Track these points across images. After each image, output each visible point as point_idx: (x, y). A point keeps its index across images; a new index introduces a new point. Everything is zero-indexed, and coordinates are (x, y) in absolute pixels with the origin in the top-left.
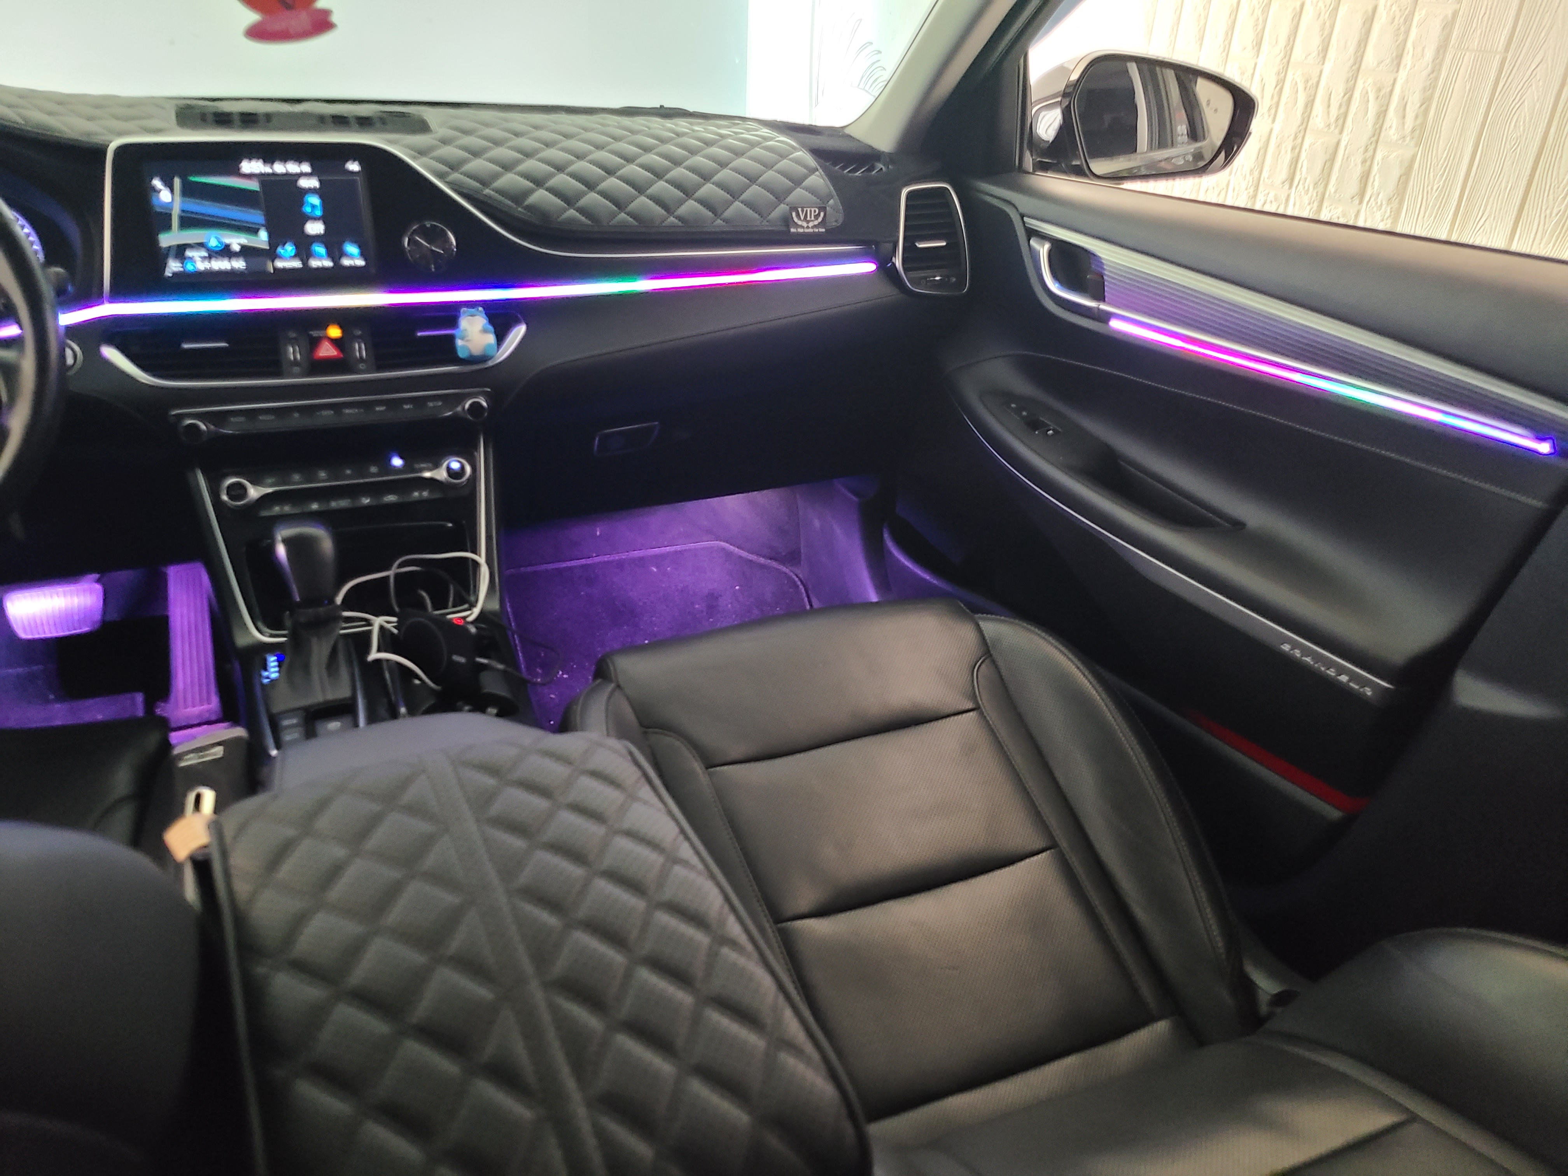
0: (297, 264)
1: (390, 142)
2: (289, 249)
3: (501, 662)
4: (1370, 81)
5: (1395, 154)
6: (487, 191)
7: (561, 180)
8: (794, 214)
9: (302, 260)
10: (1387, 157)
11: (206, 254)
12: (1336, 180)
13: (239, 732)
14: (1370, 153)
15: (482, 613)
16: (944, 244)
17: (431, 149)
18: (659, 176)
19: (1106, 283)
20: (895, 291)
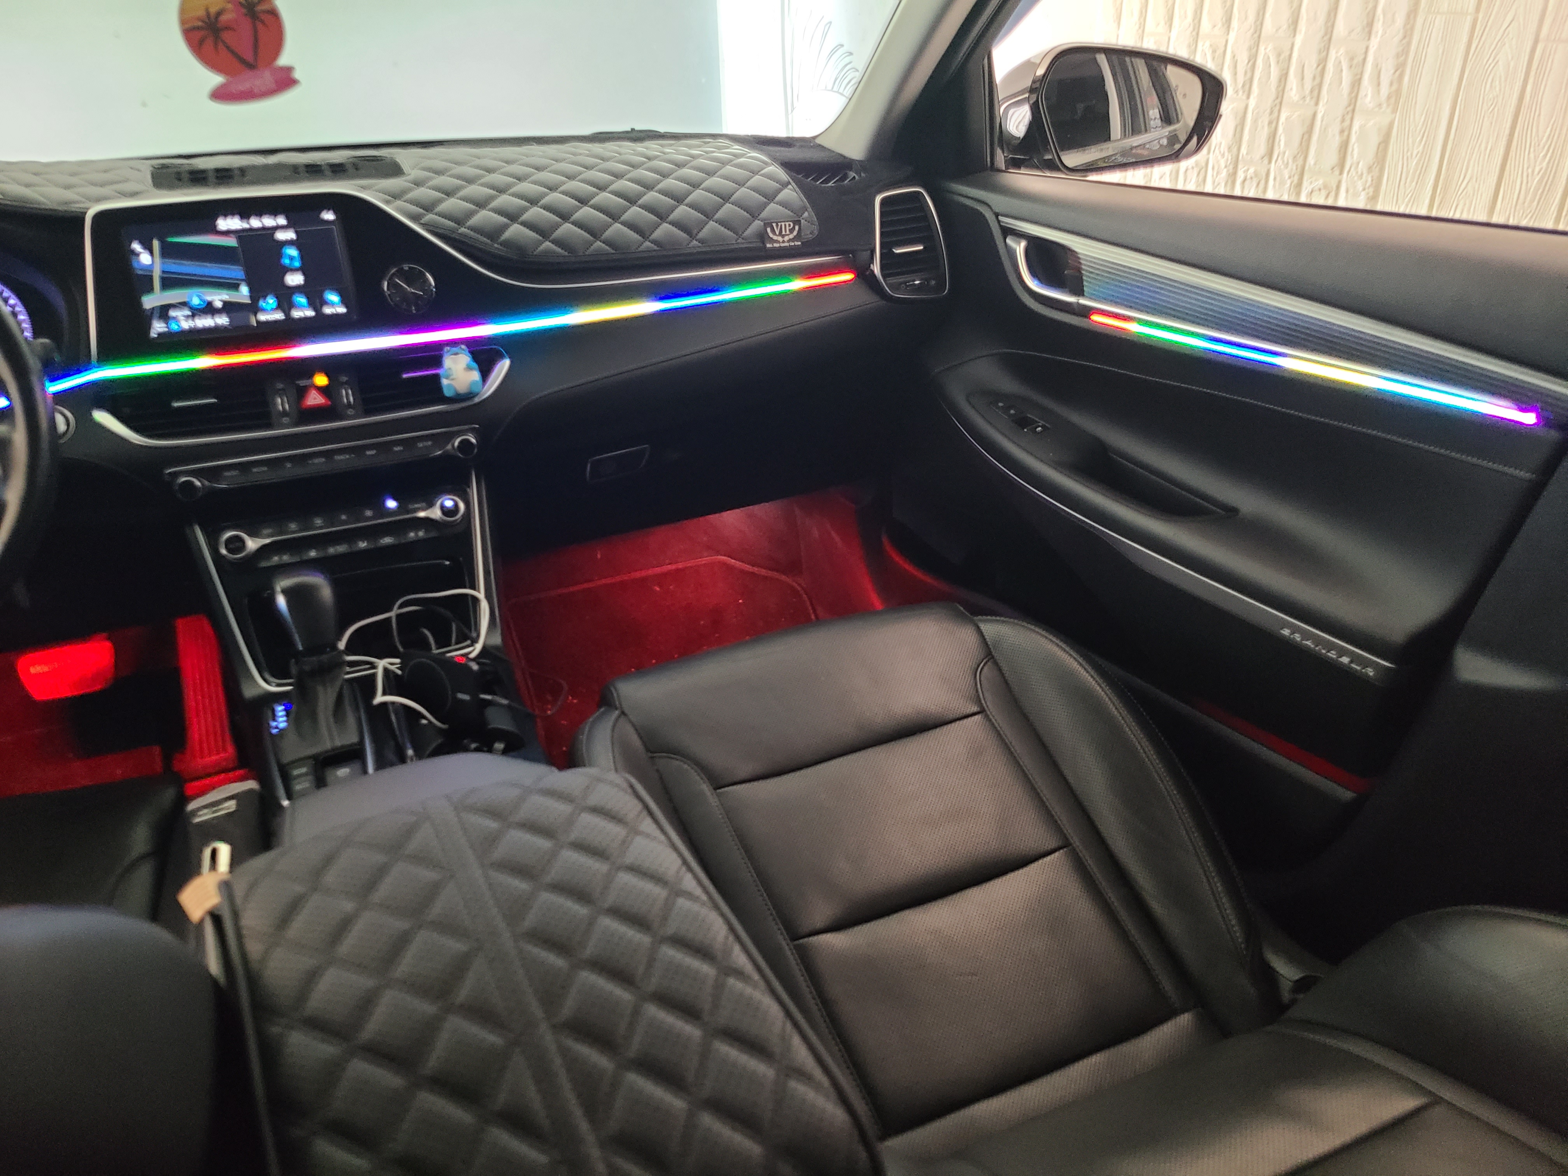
0: (279, 316)
1: (364, 188)
2: (271, 302)
3: (506, 698)
5: (1371, 123)
6: (463, 230)
7: (534, 213)
8: (769, 230)
9: (284, 311)
10: (1365, 126)
11: (190, 313)
12: (1315, 152)
13: (251, 785)
14: (1347, 122)
15: (484, 648)
16: (921, 248)
18: (632, 201)
19: (1084, 277)
20: (876, 298)
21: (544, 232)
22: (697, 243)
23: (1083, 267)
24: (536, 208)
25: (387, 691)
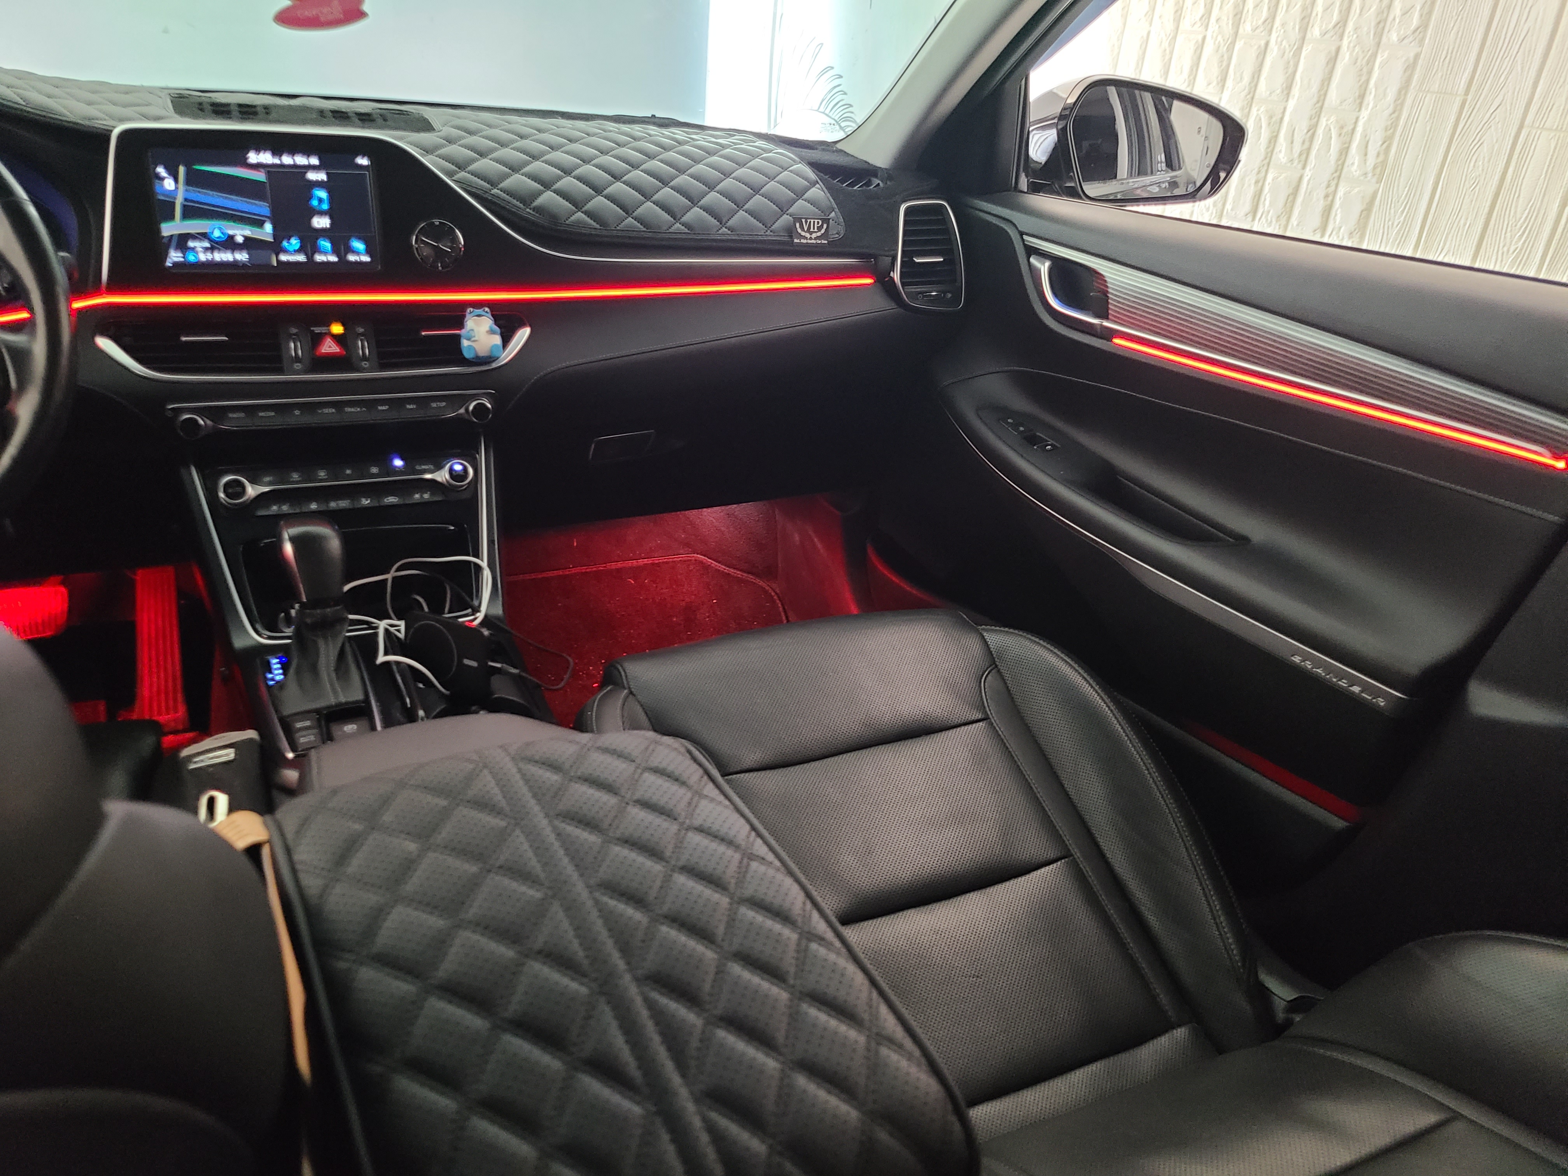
0: (301, 258)
1: (398, 138)
2: (295, 243)
3: (515, 667)
4: (1333, 119)
5: (1356, 190)
6: (495, 191)
7: (567, 183)
8: (798, 225)
9: (306, 254)
10: (1350, 192)
11: (207, 245)
13: (250, 735)
14: (1332, 188)
15: (486, 616)
16: (941, 259)
17: (437, 147)
18: (665, 182)
19: (1109, 301)
20: (893, 305)
21: (577, 204)
22: (726, 230)
23: (1110, 290)
24: (569, 178)
25: (390, 650)
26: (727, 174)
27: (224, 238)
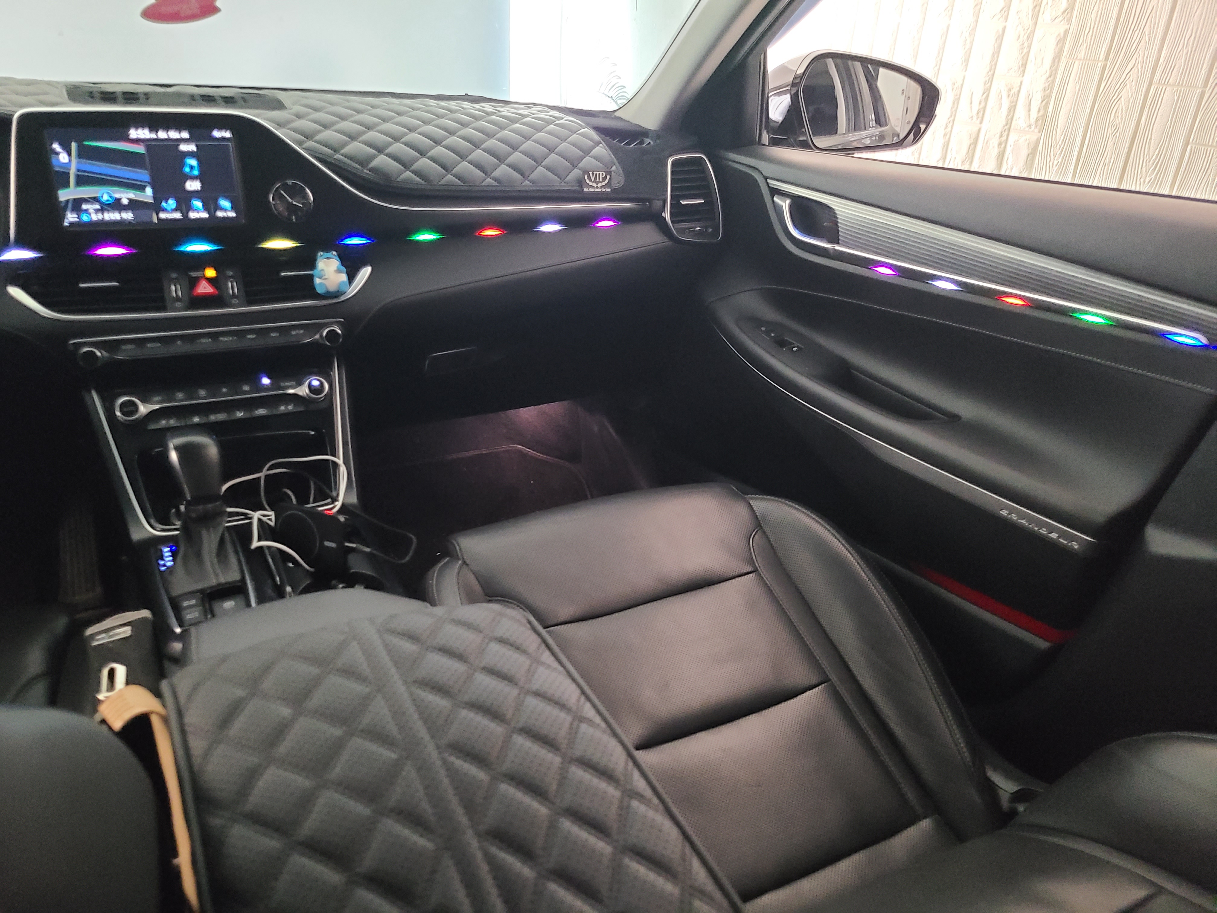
0: (178, 215)
1: (254, 114)
2: (172, 203)
3: (368, 547)
4: (1003, 83)
5: (1023, 138)
6: (338, 156)
7: (397, 148)
8: (586, 177)
9: (182, 212)
10: (1018, 141)
11: (98, 206)
13: (145, 614)
16: (703, 201)
17: (289, 122)
18: (477, 146)
19: (839, 229)
20: (666, 239)
21: (406, 165)
22: (528, 182)
23: (839, 221)
24: (398, 144)
25: (263, 537)
26: (527, 138)
27: (111, 201)
